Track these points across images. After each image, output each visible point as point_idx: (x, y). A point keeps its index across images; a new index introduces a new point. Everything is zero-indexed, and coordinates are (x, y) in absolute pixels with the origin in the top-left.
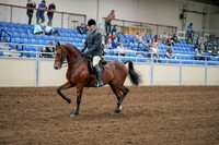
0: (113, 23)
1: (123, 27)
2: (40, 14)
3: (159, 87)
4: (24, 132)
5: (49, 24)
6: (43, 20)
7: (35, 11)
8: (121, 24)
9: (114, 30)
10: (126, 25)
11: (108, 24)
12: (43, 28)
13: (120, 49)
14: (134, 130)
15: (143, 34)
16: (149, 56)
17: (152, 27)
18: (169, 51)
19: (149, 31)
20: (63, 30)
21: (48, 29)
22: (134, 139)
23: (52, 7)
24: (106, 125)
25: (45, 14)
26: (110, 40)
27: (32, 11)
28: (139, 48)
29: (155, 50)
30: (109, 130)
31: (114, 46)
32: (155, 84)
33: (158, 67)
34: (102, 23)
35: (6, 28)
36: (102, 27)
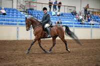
0: (88, 10)
1: (93, 12)
4: (48, 60)
6: (56, 10)
7: (52, 6)
8: (92, 10)
10: (94, 10)
11: (86, 10)
12: (56, 13)
20: (65, 14)
25: (57, 7)
30: (87, 59)
34: (83, 10)
35: (40, 14)
36: (83, 12)
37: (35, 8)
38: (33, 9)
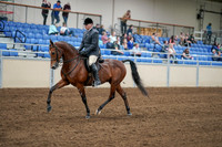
0: (128, 23)
1: (138, 28)
2: (55, 14)
3: (175, 88)
4: (39, 134)
5: (65, 24)
6: (58, 21)
7: (50, 12)
8: (137, 24)
9: (130, 31)
10: (142, 25)
11: (123, 24)
12: (58, 28)
13: (136, 50)
14: (150, 132)
15: (159, 34)
16: (165, 56)
17: (168, 27)
18: (186, 52)
19: (165, 31)
20: (78, 31)
21: (63, 29)
22: (150, 141)
23: (67, 7)
24: (122, 127)
25: (60, 14)
26: (125, 41)
27: (47, 12)
28: (155, 49)
29: (171, 51)
30: (125, 132)
31: (130, 46)
32: (171, 85)
33: (174, 68)
34: (118, 23)
35: (21, 29)
36: (118, 27)
37: (9, 17)
38: (6, 19)
